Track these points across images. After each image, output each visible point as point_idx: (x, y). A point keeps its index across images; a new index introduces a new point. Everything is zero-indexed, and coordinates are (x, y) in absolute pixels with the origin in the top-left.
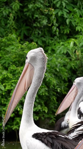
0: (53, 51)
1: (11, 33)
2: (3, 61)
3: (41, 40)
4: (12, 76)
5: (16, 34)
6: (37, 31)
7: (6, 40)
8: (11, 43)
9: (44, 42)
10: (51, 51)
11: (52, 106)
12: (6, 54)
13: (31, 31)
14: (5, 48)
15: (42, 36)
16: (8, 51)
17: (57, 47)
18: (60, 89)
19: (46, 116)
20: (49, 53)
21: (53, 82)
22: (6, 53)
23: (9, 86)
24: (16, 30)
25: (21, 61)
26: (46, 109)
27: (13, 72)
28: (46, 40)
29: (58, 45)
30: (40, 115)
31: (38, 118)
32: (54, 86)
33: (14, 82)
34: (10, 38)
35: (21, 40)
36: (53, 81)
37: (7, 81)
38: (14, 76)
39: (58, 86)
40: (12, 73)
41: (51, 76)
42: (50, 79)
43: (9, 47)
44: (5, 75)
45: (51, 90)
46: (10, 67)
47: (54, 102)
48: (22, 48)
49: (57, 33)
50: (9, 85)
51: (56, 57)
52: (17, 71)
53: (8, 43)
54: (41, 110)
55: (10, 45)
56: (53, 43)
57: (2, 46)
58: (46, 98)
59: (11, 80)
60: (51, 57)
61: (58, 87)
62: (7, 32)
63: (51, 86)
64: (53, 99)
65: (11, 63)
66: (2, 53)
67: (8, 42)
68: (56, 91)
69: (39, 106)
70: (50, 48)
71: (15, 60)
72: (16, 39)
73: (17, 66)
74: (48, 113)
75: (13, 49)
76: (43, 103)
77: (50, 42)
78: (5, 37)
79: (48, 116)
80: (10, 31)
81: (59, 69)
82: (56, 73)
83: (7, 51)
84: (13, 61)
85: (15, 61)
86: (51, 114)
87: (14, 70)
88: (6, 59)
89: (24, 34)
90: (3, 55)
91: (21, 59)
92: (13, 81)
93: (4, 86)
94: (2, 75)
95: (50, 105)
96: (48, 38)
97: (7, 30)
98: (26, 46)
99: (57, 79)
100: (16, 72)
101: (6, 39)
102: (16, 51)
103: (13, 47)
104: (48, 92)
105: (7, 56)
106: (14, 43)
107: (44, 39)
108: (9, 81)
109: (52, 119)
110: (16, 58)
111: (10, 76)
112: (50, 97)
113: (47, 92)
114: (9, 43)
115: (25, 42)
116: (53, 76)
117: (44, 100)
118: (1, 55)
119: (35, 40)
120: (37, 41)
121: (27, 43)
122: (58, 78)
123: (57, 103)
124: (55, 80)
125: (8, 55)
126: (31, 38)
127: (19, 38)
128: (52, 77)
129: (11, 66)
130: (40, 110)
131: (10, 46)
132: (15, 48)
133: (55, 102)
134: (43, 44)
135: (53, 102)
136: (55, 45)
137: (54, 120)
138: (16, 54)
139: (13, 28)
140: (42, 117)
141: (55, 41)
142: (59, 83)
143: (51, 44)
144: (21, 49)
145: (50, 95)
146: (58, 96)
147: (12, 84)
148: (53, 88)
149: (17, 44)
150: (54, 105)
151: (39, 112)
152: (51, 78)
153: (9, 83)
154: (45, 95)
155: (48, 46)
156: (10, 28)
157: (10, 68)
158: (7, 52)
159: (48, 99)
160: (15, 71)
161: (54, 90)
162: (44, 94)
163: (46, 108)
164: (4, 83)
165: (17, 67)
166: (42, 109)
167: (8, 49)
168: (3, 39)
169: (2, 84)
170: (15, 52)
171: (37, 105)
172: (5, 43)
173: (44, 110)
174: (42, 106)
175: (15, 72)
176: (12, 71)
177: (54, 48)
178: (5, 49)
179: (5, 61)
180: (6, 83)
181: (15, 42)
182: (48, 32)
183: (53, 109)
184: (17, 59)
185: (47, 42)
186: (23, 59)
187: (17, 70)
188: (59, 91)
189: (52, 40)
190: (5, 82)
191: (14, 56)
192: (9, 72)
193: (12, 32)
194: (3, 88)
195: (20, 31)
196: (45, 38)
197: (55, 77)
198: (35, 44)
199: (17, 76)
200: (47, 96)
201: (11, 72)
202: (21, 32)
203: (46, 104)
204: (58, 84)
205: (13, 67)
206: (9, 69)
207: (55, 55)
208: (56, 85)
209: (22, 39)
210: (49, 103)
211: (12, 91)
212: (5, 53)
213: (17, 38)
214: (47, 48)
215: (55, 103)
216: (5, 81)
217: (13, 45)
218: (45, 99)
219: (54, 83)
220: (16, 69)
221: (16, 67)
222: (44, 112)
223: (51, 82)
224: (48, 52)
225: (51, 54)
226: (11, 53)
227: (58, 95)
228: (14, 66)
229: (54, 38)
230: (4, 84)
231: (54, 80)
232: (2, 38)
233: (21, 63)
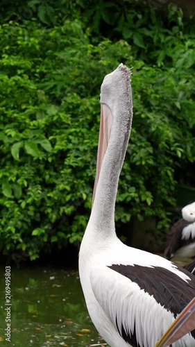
0: (168, 60)
1: (73, 19)
2: (51, 84)
3: (141, 34)
4: (70, 119)
5: (81, 20)
6: (133, 13)
7: (58, 35)
8: (69, 42)
9: (147, 40)
10: (163, 61)
11: (163, 190)
12: (57, 67)
13: (117, 14)
14: (56, 54)
15: (143, 26)
16: (62, 61)
17: (178, 53)
18: (182, 150)
19: (150, 212)
20: (159, 65)
21: (165, 135)
22: (58, 64)
23: (63, 143)
24: (83, 11)
25: (92, 84)
26: (147, 197)
27: (74, 108)
28: (154, 35)
29: (181, 48)
30: (134, 209)
31: (128, 218)
32: (168, 143)
33: (74, 134)
34: (69, 28)
35: (93, 34)
36: (165, 131)
37: (58, 131)
38: (74, 119)
39: (177, 144)
40: (71, 112)
41: (161, 119)
42: (160, 128)
43: (65, 52)
44: (53, 116)
45: (161, 153)
46: (65, 98)
47: (167, 181)
48: (94, 54)
49: (180, 19)
50: (62, 139)
51: (174, 77)
52: (82, 108)
53: (62, 40)
54: (137, 200)
55: (67, 45)
56: (167, 42)
57: (48, 49)
58: (149, 171)
59: (66, 128)
60: (163, 76)
61: (178, 146)
62: (60, 15)
63: (163, 144)
64: (167, 174)
65: (69, 89)
66: (47, 64)
67: (63, 38)
68: (173, 154)
69: (133, 189)
70: (161, 54)
71: (78, 81)
72: (82, 32)
73: (82, 94)
74: (153, 206)
75: (73, 55)
76: (141, 182)
77: (162, 41)
78: (56, 27)
79: (154, 213)
80: (69, 12)
81: (181, 105)
82: (174, 113)
83: (59, 59)
84: (74, 83)
85: (78, 84)
86: (162, 208)
87: (75, 106)
88: (58, 78)
89: (102, 21)
90: (50, 69)
91: (91, 79)
92: (73, 130)
93: (51, 141)
94: (47, 116)
95: (159, 188)
96: (157, 31)
97: (60, 11)
98: (105, 47)
99: (175, 128)
100: (80, 110)
101: (59, 31)
102: (82, 60)
103: (74, 51)
104: (155, 156)
105: (59, 71)
106: (76, 40)
107: (148, 33)
108: (62, 130)
109: (162, 219)
110: (81, 75)
111: (65, 118)
112: (159, 169)
113: (151, 156)
114: (65, 41)
115: (102, 40)
116: (166, 120)
117: (143, 176)
118: (46, 69)
119: (127, 35)
120: (132, 36)
121: (107, 42)
122: (178, 123)
123: (176, 182)
124: (170, 129)
125: (62, 68)
126: (118, 29)
127: (88, 29)
128: (164, 122)
129: (69, 94)
130: (133, 199)
131: (66, 49)
132: (79, 53)
133: (170, 181)
134: (145, 45)
135: (164, 180)
136: (173, 46)
137: (168, 223)
138: (81, 66)
139: (74, 4)
140: (139, 216)
141: (174, 38)
142: (179, 136)
143: (163, 44)
144: (92, 56)
145: (160, 163)
146: (177, 166)
147: (71, 137)
148: (167, 148)
149: (83, 43)
150: (167, 187)
151: (132, 203)
152: (162, 126)
153: (63, 135)
154: (147, 164)
155: (158, 48)
156: (67, 6)
157: (65, 101)
158: (59, 62)
159: (154, 173)
160: (78, 106)
161: (169, 152)
162: (143, 163)
163: (148, 193)
164: (52, 135)
165: (82, 97)
166: (140, 197)
167: (61, 55)
168: (51, 32)
169: (47, 137)
170: (79, 64)
171: (128, 188)
172: (55, 40)
173: (143, 199)
174: (138, 188)
175: (77, 110)
176: (71, 107)
177: (170, 54)
178: (56, 56)
179: (55, 83)
180: (57, 134)
181: (79, 38)
182: (157, 17)
183: (166, 197)
184: (82, 78)
185: (155, 39)
186: (98, 79)
187: (81, 104)
188: (179, 155)
189: (167, 34)
190: (54, 132)
191: (77, 72)
192: (62, 109)
193: (74, 16)
194: (48, 146)
195: (91, 12)
196: (149, 29)
197: (170, 123)
198: (126, 43)
199: (81, 120)
200: (151, 167)
201: (67, 110)
202: (93, 16)
203: (150, 186)
204: (179, 138)
205: (73, 98)
206: (63, 102)
207: (172, 70)
208: (172, 140)
209: (97, 32)
210: (156, 184)
211: (68, 155)
212: (54, 64)
213: (84, 30)
214: (155, 54)
215: (169, 184)
216: (54, 130)
217: (73, 45)
218: (146, 172)
219: (167, 136)
220: (79, 102)
221: (79, 98)
222: (145, 202)
223: (162, 133)
224: (157, 65)
225: (164, 68)
226: (69, 65)
227: (177, 163)
228: (75, 94)
229: (171, 30)
230: (51, 138)
231: (168, 129)
232: (49, 30)
233: (92, 87)
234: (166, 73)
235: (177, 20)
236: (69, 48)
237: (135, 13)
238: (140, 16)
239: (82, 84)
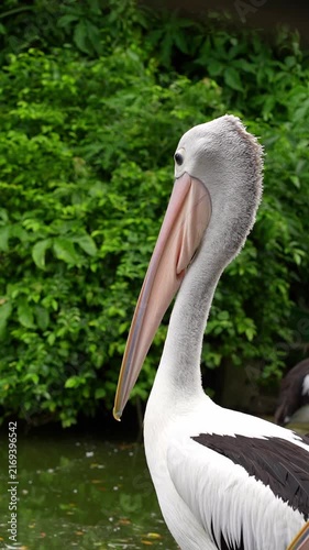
0: (281, 111)
1: (124, 42)
2: (96, 148)
3: (237, 69)
4: (125, 203)
5: (142, 46)
6: (223, 36)
7: (106, 70)
8: (123, 82)
9: (246, 78)
10: (272, 112)
11: (272, 316)
12: (105, 121)
13: (200, 37)
14: (103, 101)
15: (238, 57)
16: (113, 112)
17: (296, 99)
18: (302, 253)
19: (250, 352)
20: (266, 118)
21: (275, 228)
22: (105, 117)
23: (115, 241)
24: (144, 32)
25: (160, 148)
26: (247, 326)
27: (131, 187)
28: (257, 70)
29: (301, 91)
30: (227, 347)
31: (217, 360)
32: (280, 241)
33: (132, 227)
34: (119, 61)
35: (162, 69)
36: (276, 223)
37: (106, 223)
38: (131, 204)
39: (294, 243)
40: (126, 193)
41: (269, 204)
42: (269, 216)
43: (117, 97)
44: (98, 199)
45: (269, 257)
46: (117, 171)
47: (279, 301)
48: (163, 101)
49: (296, 45)
50: (113, 236)
51: (290, 136)
52: (144, 187)
53: (112, 79)
54: (232, 332)
55: (119, 86)
56: (278, 82)
57: (90, 93)
58: (251, 287)
59: (120, 218)
60: (272, 136)
61: (296, 247)
62: (109, 39)
63: (271, 244)
64: (278, 291)
65: (123, 156)
66: (89, 117)
67: (113, 76)
68: (288, 258)
69: (224, 315)
70: (269, 101)
71: (137, 143)
72: (142, 66)
73: (144, 164)
74: (256, 342)
75: (130, 103)
76: (237, 304)
77: (271, 79)
78: (103, 59)
79: (258, 352)
80: (121, 35)
81: (301, 180)
82: (289, 194)
83: (108, 109)
84: (132, 146)
85: (137, 149)
86: (271, 345)
87: (133, 182)
88: (104, 137)
89: (175, 48)
90: (92, 124)
91: (159, 140)
92: (130, 221)
93: (95, 239)
94: (90, 199)
95: (265, 312)
96: (262, 64)
97: (109, 33)
98: (180, 90)
99: (290, 217)
100: (141, 190)
101: (106, 64)
102: (143, 111)
103: (131, 96)
104: (259, 262)
105: (108, 128)
106: (133, 79)
107: (247, 67)
108: (112, 222)
109: (269, 363)
110: (141, 135)
111: (119, 202)
112: (266, 283)
113: (254, 263)
114: (117, 80)
115: (176, 78)
116: (278, 205)
117: (241, 293)
118: (87, 124)
119: (215, 70)
120: (223, 71)
121: (183, 81)
122: (295, 211)
123: (292, 303)
124: (284, 219)
125: (112, 124)
126: (200, 61)
127: (152, 60)
128: (274, 208)
129: (123, 165)
130: (225, 331)
131: (118, 93)
132: (140, 99)
133: (283, 302)
134: (244, 87)
135: (274, 300)
136: (288, 88)
137: (280, 368)
138: (142, 120)
139: (130, 22)
140: (234, 356)
141: (289, 75)
142: (298, 230)
143: (272, 84)
144: (160, 104)
145: (267, 274)
146: (293, 279)
147: (126, 232)
148: (277, 250)
149: (146, 84)
150: (279, 311)
151: (224, 337)
152: (271, 214)
153: (115, 229)
154: (247, 274)
155: (263, 91)
156: (119, 26)
157: (118, 175)
158: (107, 113)
159: (258, 288)
160: (138, 183)
161: (281, 256)
162: (241, 272)
163: (249, 322)
164: (96, 229)
165: (144, 169)
166: (235, 327)
167: (111, 103)
168: (94, 66)
169: (89, 231)
170: (139, 116)
171: (217, 313)
172: (101, 79)
173: (240, 330)
174: (233, 313)
175: (135, 189)
176: (127, 184)
177: (283, 102)
178: (103, 104)
179: (101, 147)
180: (104, 228)
181: (138, 76)
182: (262, 42)
183: (278, 327)
184: (145, 139)
185: (259, 76)
186: (169, 141)
187: (143, 180)
188: (298, 260)
189: (277, 69)
190: (99, 224)
191: (135, 129)
192: (114, 188)
193: (128, 40)
194: (90, 247)
195: (157, 34)
196: (250, 61)
197: (283, 209)
198: (214, 84)
199: (143, 205)
200: (253, 280)
201: (121, 190)
202: (160, 40)
203: (251, 310)
204: (296, 234)
205: (131, 170)
206: (115, 177)
207: (287, 126)
208: (287, 237)
209: (167, 65)
210: (262, 306)
211: (123, 260)
212: (100, 116)
213: (146, 64)
214: (259, 100)
215: (282, 306)
216: (99, 221)
217: (129, 86)
218: (245, 288)
219: (279, 231)
220: (140, 177)
221: (139, 170)
222: (244, 336)
223: (271, 226)
224: (262, 117)
225: (273, 123)
226: (124, 118)
227: (293, 275)
228: (133, 165)
229: (283, 62)
230: (95, 233)
231: (280, 220)
232: (92, 63)
233: (159, 153)
234: (277, 130)
235: (292, 46)
236: (123, 91)
237: (228, 37)
238: (234, 42)
239: (144, 148)
